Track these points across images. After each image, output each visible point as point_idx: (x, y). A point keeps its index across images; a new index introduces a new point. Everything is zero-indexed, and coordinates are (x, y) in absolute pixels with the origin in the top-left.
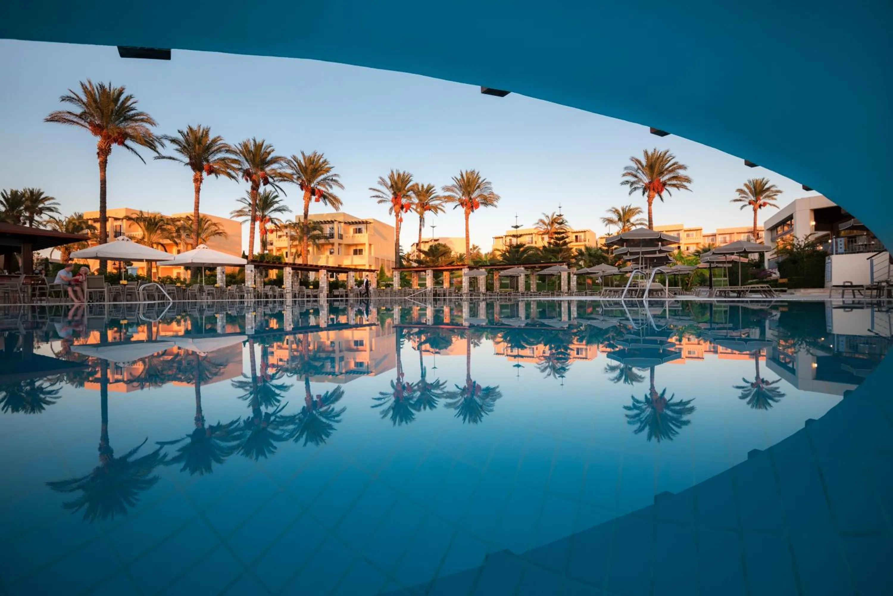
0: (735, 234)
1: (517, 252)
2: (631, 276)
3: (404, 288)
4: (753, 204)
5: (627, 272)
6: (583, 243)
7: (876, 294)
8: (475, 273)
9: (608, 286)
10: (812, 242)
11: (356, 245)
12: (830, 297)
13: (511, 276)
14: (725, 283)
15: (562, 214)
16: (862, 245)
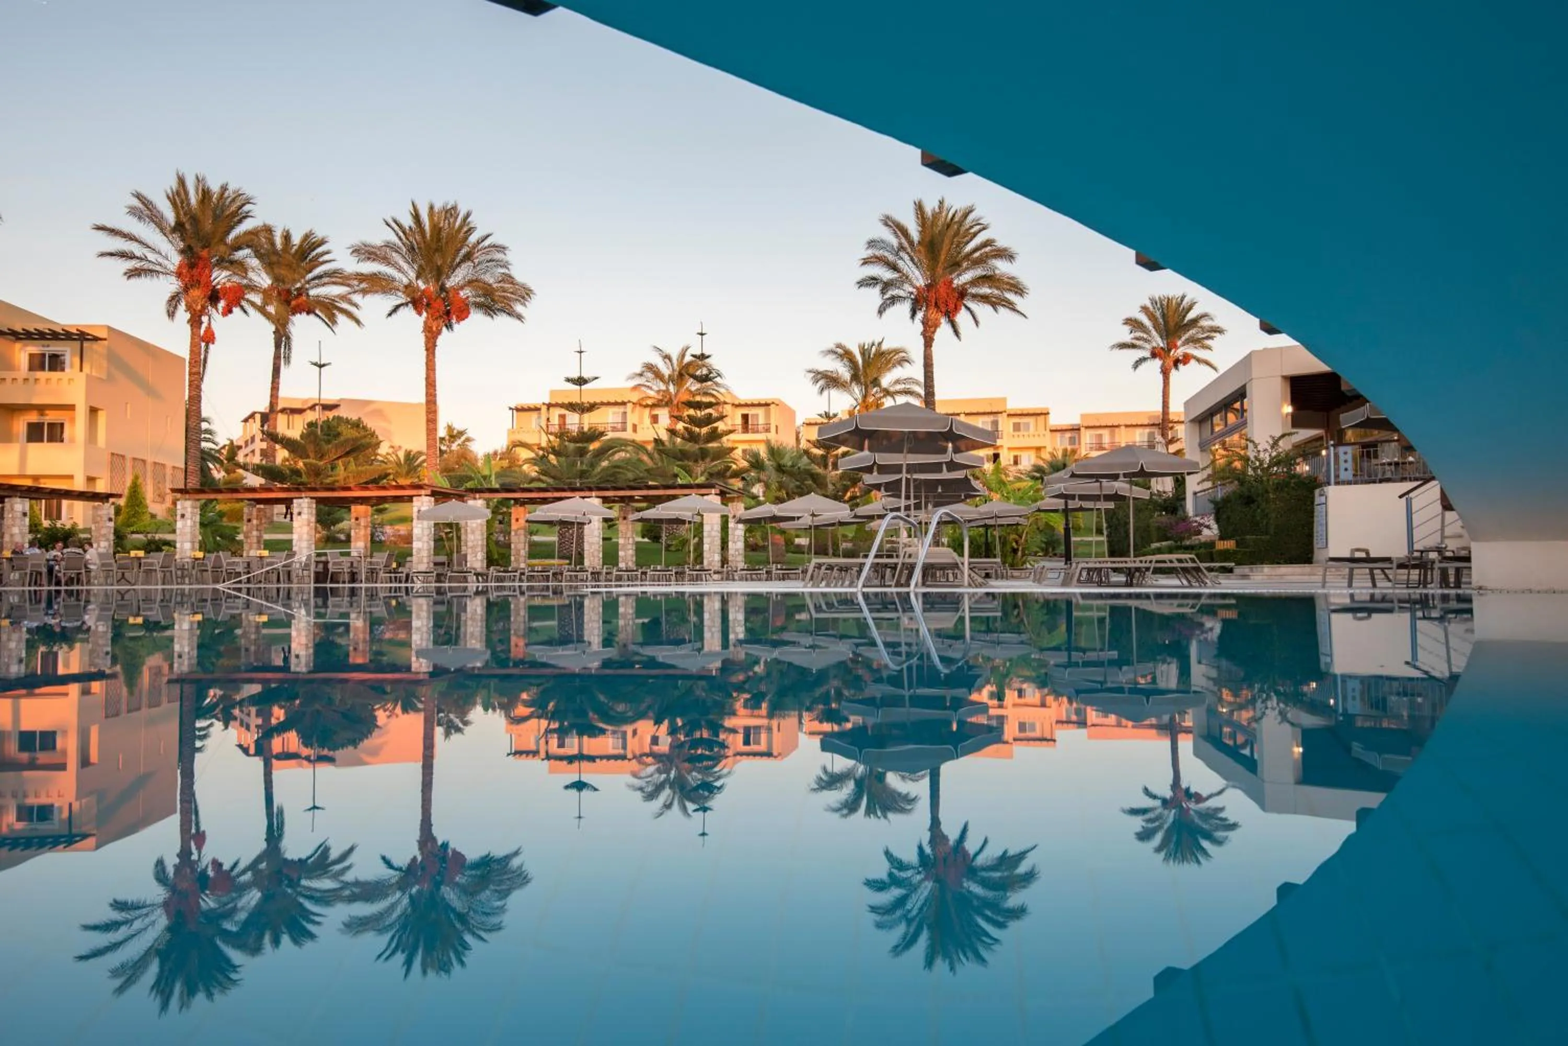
0: (1123, 428)
1: (582, 452)
2: (882, 526)
3: (213, 556)
4: (1161, 358)
5: (871, 518)
6: (761, 436)
7: (1417, 578)
8: (451, 510)
9: (826, 554)
10: (1287, 455)
11: (41, 409)
12: (1323, 587)
13: (564, 524)
14: (1100, 550)
15: (707, 353)
16: (1390, 464)
